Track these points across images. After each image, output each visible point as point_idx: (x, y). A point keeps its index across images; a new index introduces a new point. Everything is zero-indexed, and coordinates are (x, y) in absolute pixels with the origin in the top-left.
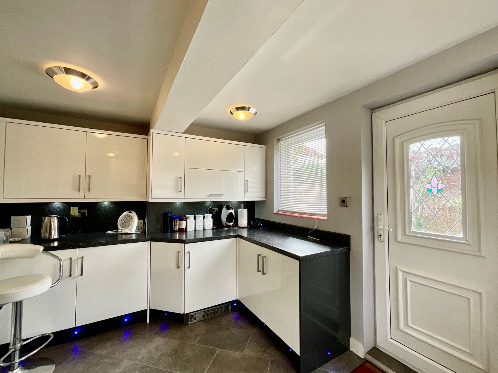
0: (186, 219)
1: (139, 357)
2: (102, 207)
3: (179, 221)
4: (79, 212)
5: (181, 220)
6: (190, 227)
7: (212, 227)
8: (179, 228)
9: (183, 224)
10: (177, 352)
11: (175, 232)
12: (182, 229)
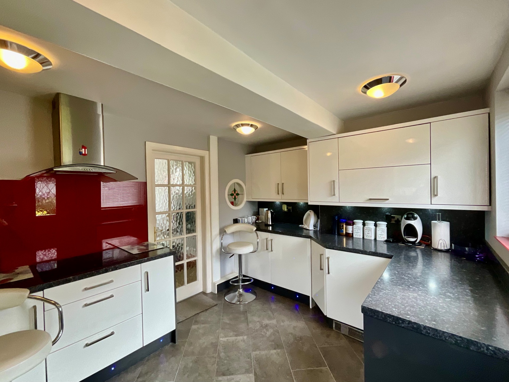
0: (353, 224)
1: (282, 324)
2: (299, 205)
3: (346, 225)
4: (287, 208)
5: (348, 224)
6: (356, 233)
7: (386, 238)
8: (346, 232)
9: (350, 229)
10: (301, 340)
11: (343, 235)
12: (349, 234)
